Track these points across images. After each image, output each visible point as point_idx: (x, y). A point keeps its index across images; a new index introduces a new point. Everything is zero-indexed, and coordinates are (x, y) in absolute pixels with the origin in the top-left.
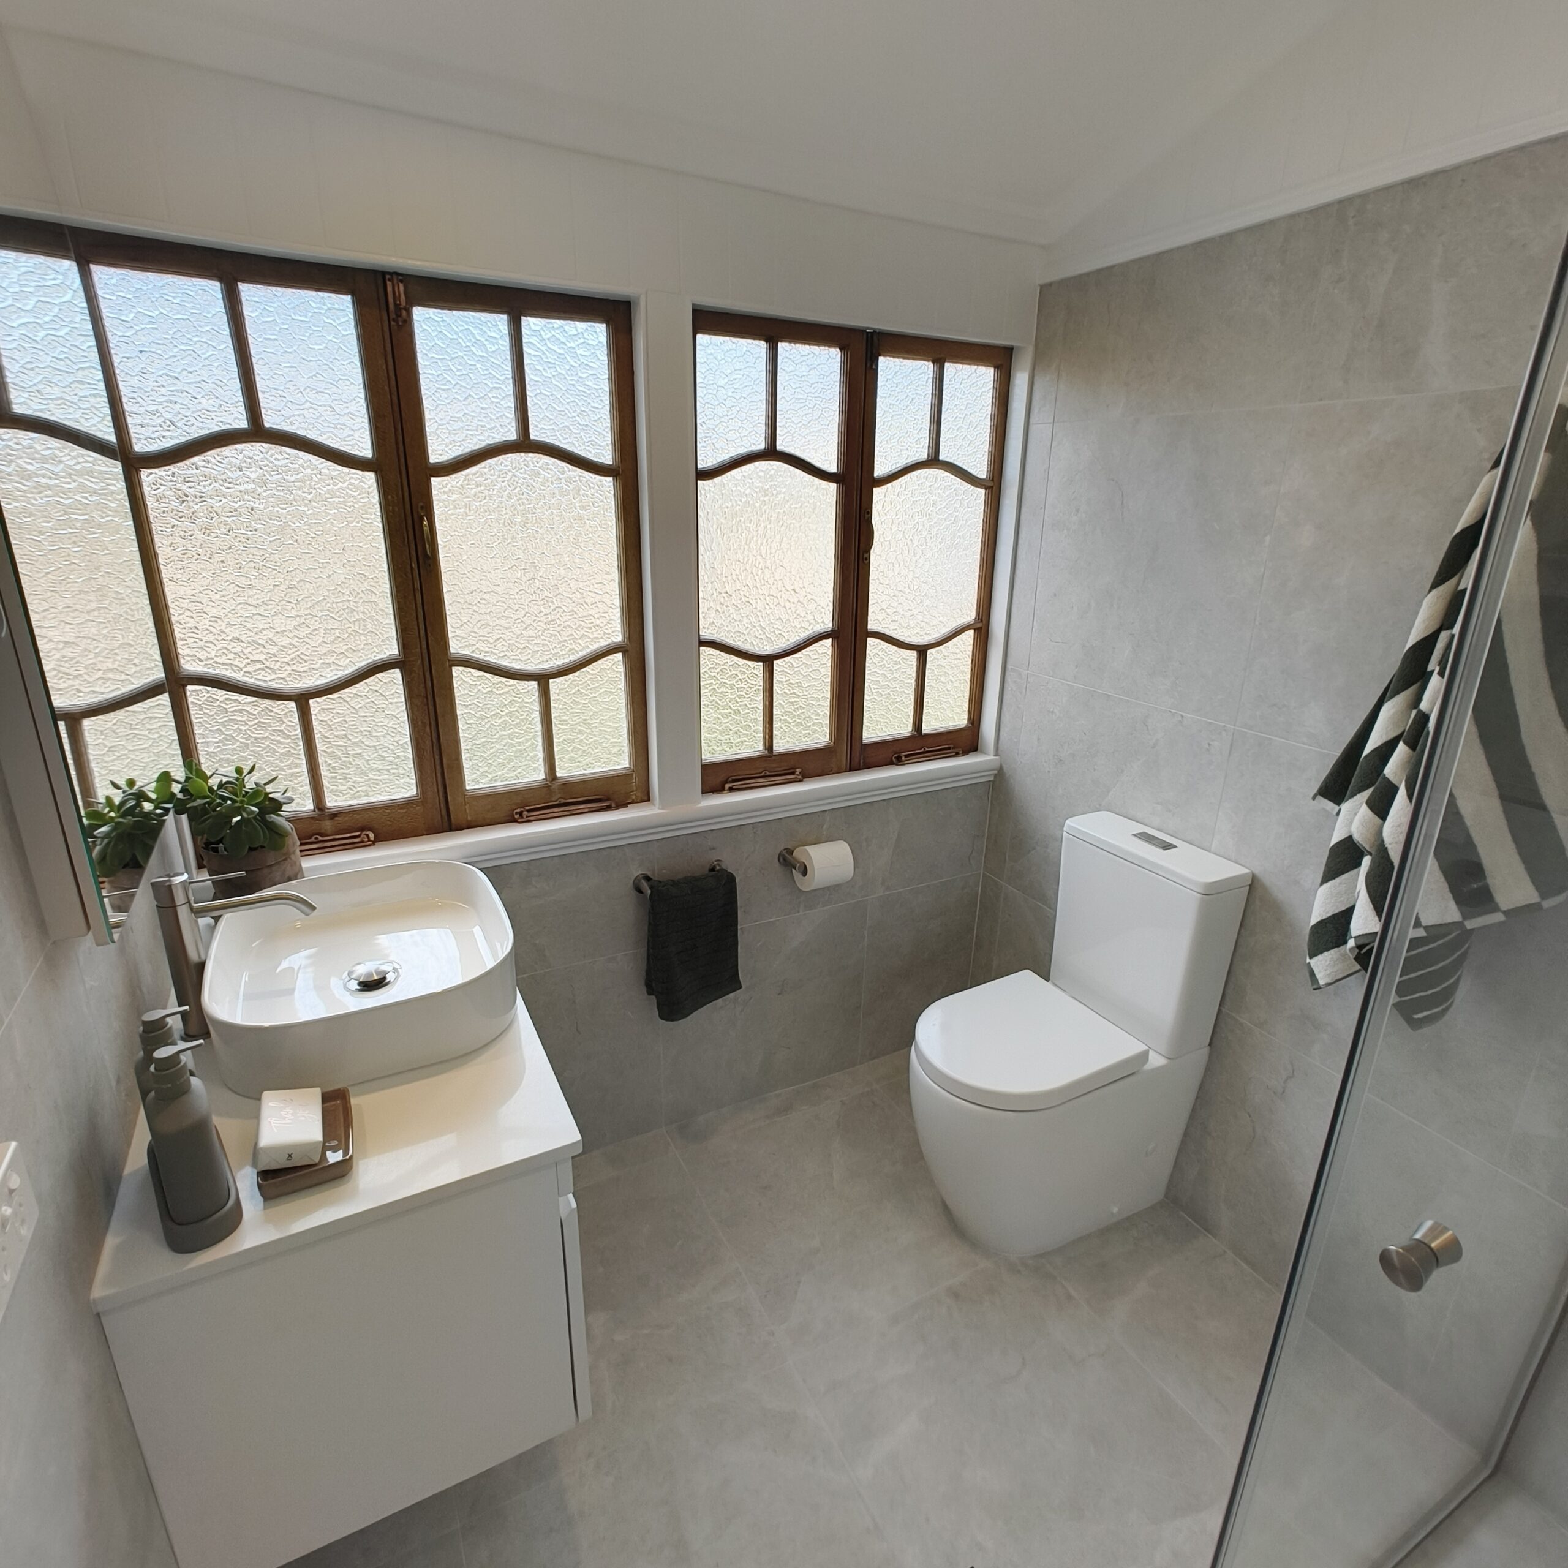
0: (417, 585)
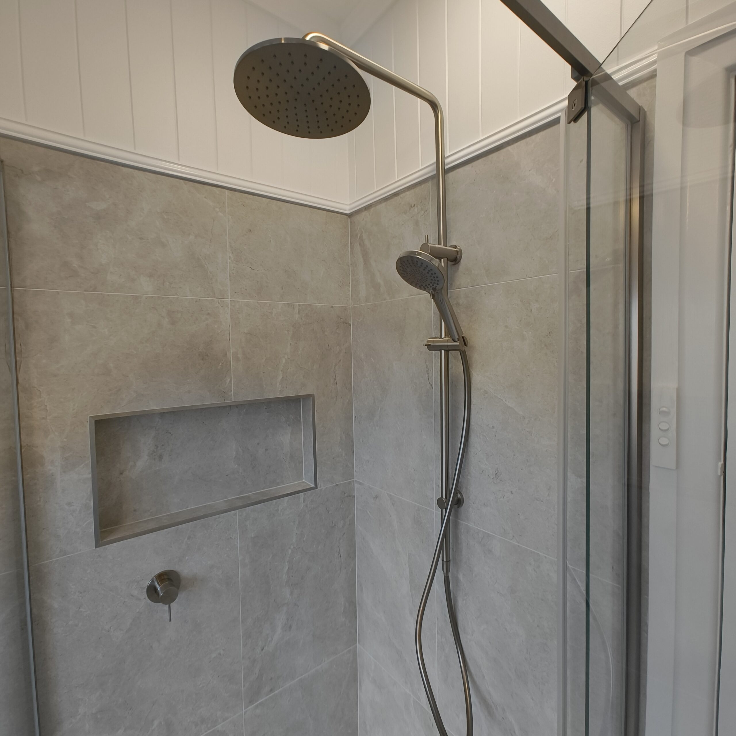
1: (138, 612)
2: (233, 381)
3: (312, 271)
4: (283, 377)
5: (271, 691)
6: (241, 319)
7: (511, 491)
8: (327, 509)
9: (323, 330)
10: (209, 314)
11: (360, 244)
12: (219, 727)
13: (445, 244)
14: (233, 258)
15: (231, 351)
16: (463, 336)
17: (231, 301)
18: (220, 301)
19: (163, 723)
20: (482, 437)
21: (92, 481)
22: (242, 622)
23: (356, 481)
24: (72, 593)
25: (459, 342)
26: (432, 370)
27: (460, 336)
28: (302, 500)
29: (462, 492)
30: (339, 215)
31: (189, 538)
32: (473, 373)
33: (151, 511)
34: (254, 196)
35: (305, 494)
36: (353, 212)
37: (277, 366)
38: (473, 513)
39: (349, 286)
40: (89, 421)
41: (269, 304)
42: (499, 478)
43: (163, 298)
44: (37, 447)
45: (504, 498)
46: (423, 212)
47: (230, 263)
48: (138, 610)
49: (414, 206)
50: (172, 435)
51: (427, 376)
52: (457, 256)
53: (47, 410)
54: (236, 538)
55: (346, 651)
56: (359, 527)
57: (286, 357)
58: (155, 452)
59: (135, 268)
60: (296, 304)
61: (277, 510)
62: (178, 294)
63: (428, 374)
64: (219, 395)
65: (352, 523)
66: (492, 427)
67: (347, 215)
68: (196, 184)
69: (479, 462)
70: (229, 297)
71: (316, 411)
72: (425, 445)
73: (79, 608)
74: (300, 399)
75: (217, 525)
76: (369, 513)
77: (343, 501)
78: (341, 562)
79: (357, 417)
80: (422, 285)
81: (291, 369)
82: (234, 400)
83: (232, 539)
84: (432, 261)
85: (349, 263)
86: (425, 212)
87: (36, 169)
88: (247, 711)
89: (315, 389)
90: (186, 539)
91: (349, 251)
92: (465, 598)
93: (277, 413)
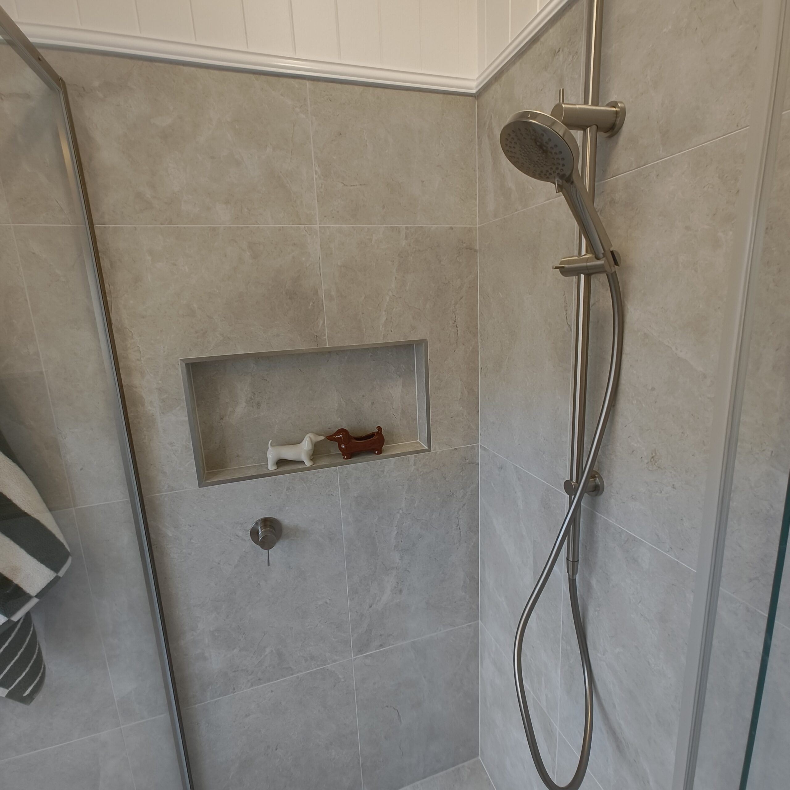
1: (244, 552)
2: (327, 324)
3: (424, 182)
4: (387, 319)
5: (381, 646)
6: (333, 249)
7: (673, 485)
8: (443, 475)
9: (438, 259)
10: (295, 244)
11: (489, 136)
12: (328, 666)
13: (596, 102)
14: (320, 173)
15: (323, 289)
16: (612, 249)
17: (320, 227)
18: (306, 228)
19: (274, 652)
20: (635, 402)
21: (189, 424)
22: (348, 577)
23: (481, 445)
24: (183, 525)
25: (604, 259)
26: (571, 305)
27: (606, 249)
28: (412, 462)
29: (602, 476)
30: (461, 98)
31: (288, 489)
32: (629, 307)
33: (253, 458)
34: (343, 85)
35: (415, 456)
36: (480, 89)
37: (379, 305)
38: (616, 506)
39: (476, 199)
40: (179, 364)
41: (368, 229)
42: (656, 464)
43: (242, 228)
44: (136, 387)
45: (661, 492)
46: (571, 56)
47: (316, 179)
48: (244, 550)
49: (559, 51)
50: (268, 382)
51: (565, 313)
52: (616, 120)
53: (140, 351)
54: (338, 496)
55: (466, 625)
56: (482, 500)
57: (391, 294)
58: (252, 399)
59: (209, 194)
60: (402, 227)
61: (383, 471)
62: (258, 222)
63: (566, 311)
64: (311, 340)
65: (475, 494)
66: (652, 388)
67: (474, 96)
68: (270, 78)
69: (629, 437)
70: (318, 223)
71: (430, 360)
72: (558, 409)
73: (191, 539)
74: (413, 345)
75: (316, 480)
76: (493, 485)
77: (464, 468)
78: (460, 535)
79: (482, 368)
80: (542, 172)
81: (396, 308)
82: (328, 345)
83: (333, 496)
84: (553, 127)
85: (476, 166)
86: (574, 57)
87: (96, 84)
88: (356, 658)
89: (428, 333)
90: (285, 490)
91: (475, 150)
92: (598, 609)
93: (385, 362)
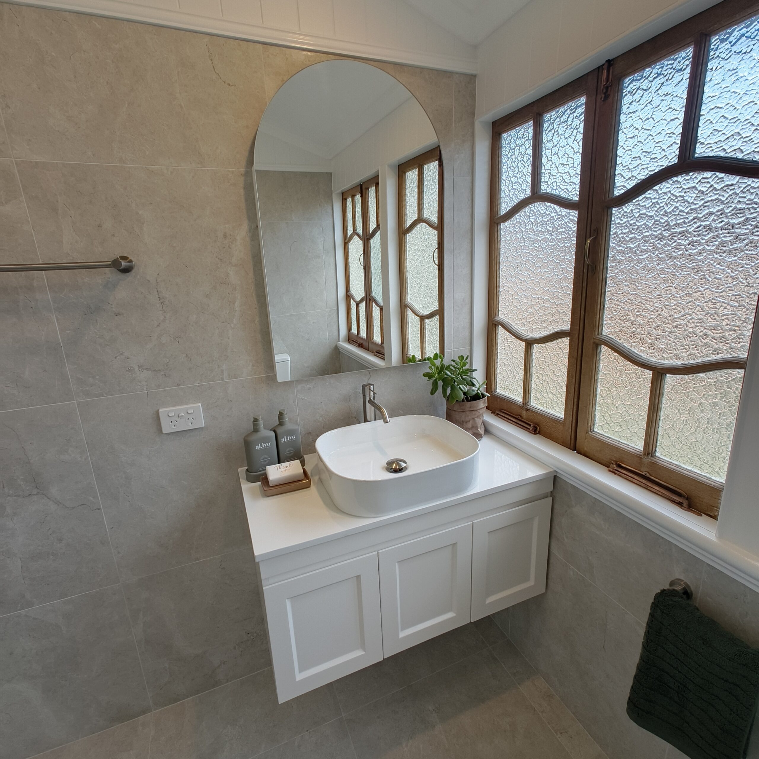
0: (585, 284)
